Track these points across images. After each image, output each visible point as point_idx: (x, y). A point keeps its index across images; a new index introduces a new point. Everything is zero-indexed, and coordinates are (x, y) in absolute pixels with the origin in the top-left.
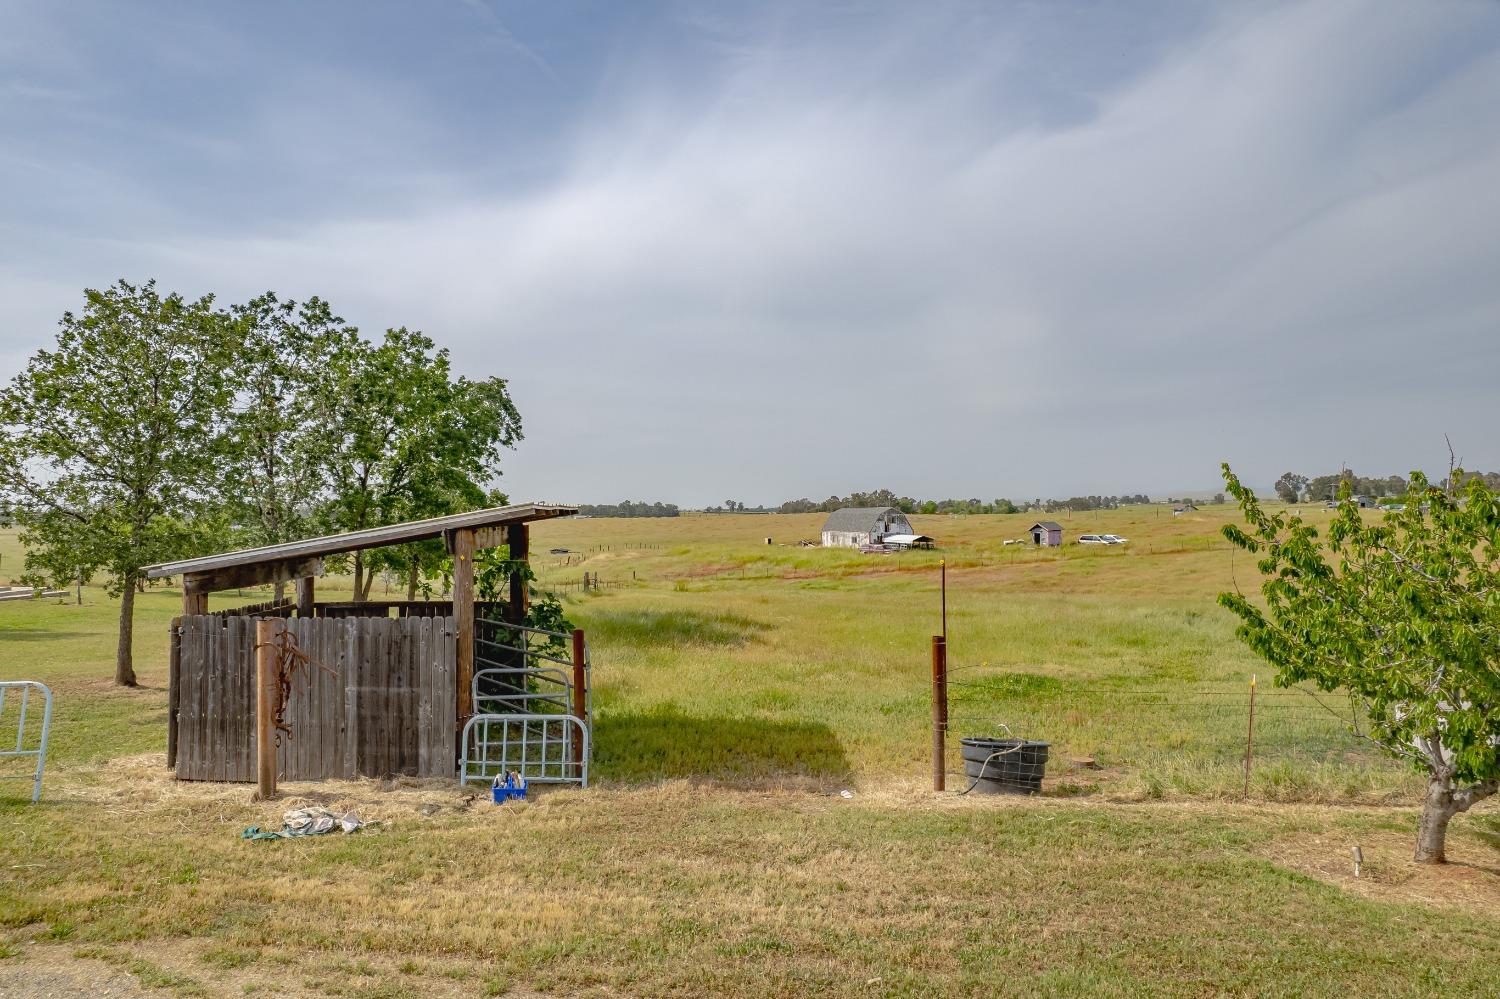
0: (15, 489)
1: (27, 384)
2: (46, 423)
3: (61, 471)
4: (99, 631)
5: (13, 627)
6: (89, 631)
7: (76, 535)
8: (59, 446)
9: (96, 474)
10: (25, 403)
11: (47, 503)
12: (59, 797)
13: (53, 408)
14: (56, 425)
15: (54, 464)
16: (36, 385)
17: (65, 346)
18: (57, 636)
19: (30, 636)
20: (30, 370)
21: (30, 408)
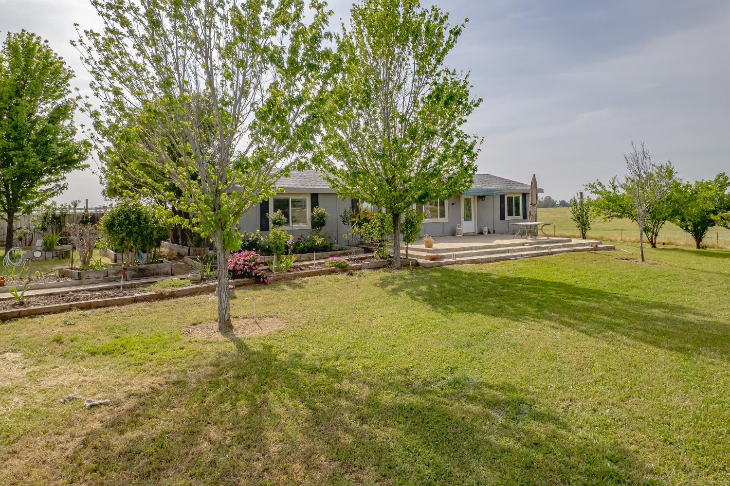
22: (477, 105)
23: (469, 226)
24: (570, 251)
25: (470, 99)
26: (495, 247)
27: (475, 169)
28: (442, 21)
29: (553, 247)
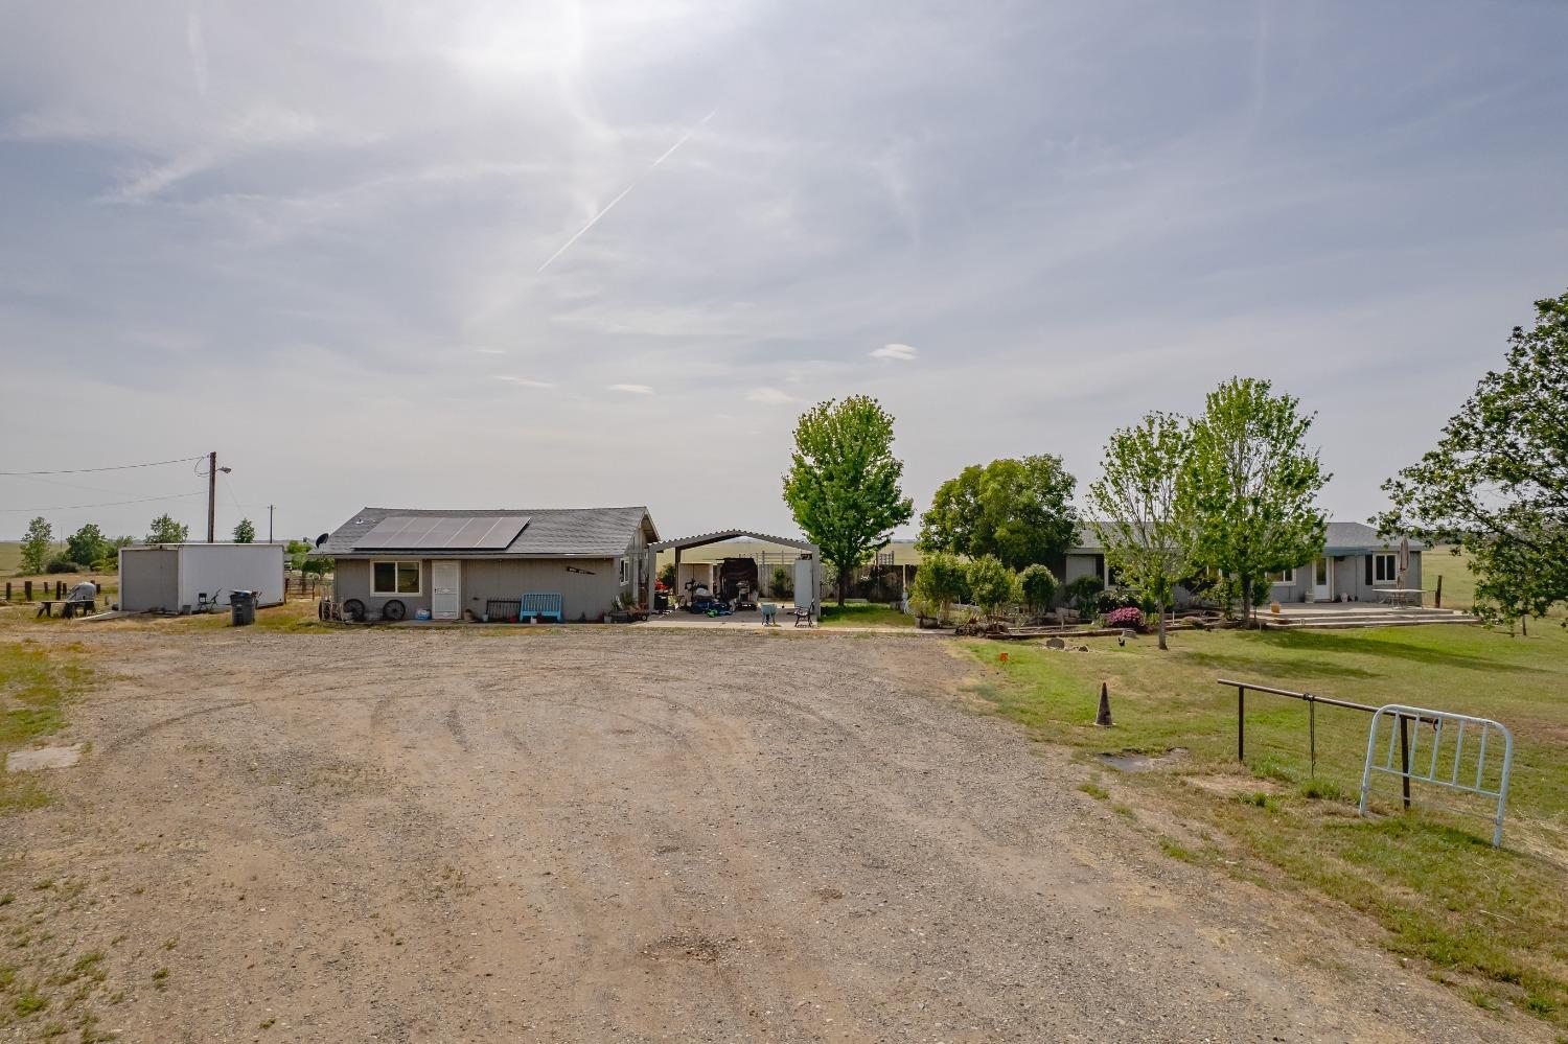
0: (1465, 516)
1: (1476, 410)
2: (1496, 447)
3: (1512, 498)
4: (1550, 669)
5: (1456, 652)
6: (1537, 667)
7: (1530, 566)
8: (1511, 471)
9: (1552, 499)
10: (1475, 429)
11: (1496, 530)
12: (1522, 850)
13: (1501, 431)
14: (1506, 448)
15: (1504, 489)
16: (1485, 409)
17: (1515, 364)
18: (1503, 668)
19: (1475, 664)
20: (1478, 393)
21: (1481, 433)
22: (1328, 480)
23: (1322, 592)
24: (1448, 623)
25: (1320, 474)
26: (1350, 614)
27: (1325, 541)
28: (1292, 406)
29: (1419, 618)
